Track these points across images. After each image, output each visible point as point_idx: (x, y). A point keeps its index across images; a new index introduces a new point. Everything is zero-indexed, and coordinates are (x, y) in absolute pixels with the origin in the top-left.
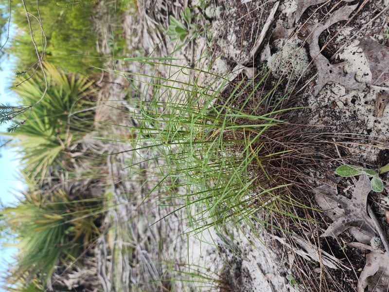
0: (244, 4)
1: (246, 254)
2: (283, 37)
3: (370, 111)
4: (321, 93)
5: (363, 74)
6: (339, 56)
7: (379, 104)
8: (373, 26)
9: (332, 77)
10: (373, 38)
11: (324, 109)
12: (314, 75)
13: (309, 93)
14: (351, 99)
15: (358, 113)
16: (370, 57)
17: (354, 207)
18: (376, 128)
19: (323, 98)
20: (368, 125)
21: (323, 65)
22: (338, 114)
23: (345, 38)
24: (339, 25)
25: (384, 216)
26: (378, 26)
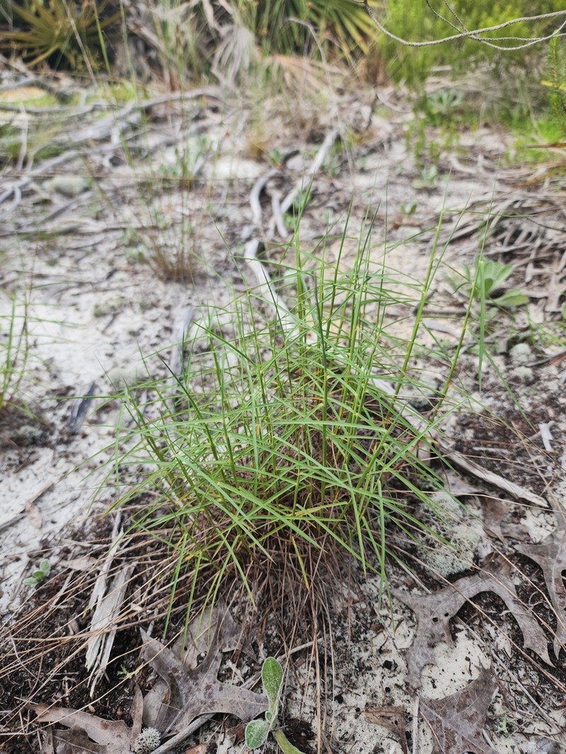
0: (538, 430)
1: (67, 457)
2: (484, 515)
3: (374, 696)
4: (394, 600)
5: (434, 677)
6: (460, 630)
7: (389, 715)
8: (515, 691)
9: (426, 622)
10: (496, 693)
11: (369, 609)
12: (426, 585)
13: (394, 576)
14: (391, 660)
15: (368, 676)
16: (466, 695)
17: (204, 686)
18: (346, 711)
19: (387, 604)
20: (349, 695)
21: (445, 605)
22: (362, 636)
23: (492, 641)
24: (513, 628)
25: (198, 743)
26: (516, 701)
